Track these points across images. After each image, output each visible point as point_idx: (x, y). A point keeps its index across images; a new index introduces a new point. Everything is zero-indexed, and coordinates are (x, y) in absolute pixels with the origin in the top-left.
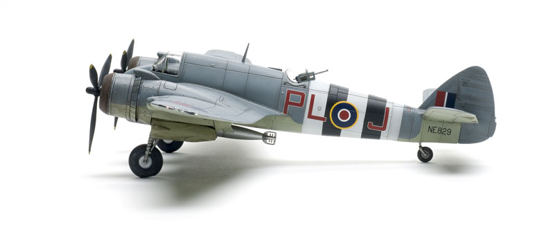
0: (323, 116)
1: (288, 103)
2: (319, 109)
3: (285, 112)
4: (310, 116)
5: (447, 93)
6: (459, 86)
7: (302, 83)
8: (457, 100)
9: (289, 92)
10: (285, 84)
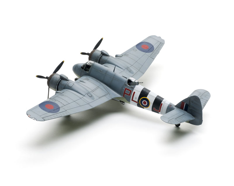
0: (137, 101)
1: (125, 93)
2: (136, 98)
3: (124, 96)
4: (132, 100)
5: (185, 103)
6: (190, 102)
7: (132, 86)
8: (189, 107)
9: (126, 89)
10: (125, 85)
